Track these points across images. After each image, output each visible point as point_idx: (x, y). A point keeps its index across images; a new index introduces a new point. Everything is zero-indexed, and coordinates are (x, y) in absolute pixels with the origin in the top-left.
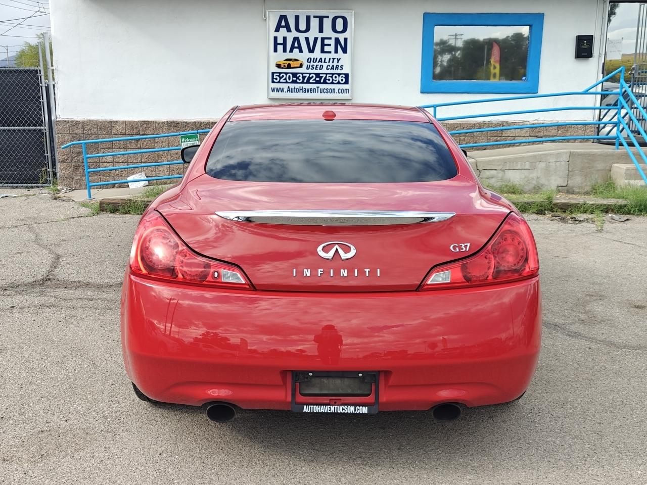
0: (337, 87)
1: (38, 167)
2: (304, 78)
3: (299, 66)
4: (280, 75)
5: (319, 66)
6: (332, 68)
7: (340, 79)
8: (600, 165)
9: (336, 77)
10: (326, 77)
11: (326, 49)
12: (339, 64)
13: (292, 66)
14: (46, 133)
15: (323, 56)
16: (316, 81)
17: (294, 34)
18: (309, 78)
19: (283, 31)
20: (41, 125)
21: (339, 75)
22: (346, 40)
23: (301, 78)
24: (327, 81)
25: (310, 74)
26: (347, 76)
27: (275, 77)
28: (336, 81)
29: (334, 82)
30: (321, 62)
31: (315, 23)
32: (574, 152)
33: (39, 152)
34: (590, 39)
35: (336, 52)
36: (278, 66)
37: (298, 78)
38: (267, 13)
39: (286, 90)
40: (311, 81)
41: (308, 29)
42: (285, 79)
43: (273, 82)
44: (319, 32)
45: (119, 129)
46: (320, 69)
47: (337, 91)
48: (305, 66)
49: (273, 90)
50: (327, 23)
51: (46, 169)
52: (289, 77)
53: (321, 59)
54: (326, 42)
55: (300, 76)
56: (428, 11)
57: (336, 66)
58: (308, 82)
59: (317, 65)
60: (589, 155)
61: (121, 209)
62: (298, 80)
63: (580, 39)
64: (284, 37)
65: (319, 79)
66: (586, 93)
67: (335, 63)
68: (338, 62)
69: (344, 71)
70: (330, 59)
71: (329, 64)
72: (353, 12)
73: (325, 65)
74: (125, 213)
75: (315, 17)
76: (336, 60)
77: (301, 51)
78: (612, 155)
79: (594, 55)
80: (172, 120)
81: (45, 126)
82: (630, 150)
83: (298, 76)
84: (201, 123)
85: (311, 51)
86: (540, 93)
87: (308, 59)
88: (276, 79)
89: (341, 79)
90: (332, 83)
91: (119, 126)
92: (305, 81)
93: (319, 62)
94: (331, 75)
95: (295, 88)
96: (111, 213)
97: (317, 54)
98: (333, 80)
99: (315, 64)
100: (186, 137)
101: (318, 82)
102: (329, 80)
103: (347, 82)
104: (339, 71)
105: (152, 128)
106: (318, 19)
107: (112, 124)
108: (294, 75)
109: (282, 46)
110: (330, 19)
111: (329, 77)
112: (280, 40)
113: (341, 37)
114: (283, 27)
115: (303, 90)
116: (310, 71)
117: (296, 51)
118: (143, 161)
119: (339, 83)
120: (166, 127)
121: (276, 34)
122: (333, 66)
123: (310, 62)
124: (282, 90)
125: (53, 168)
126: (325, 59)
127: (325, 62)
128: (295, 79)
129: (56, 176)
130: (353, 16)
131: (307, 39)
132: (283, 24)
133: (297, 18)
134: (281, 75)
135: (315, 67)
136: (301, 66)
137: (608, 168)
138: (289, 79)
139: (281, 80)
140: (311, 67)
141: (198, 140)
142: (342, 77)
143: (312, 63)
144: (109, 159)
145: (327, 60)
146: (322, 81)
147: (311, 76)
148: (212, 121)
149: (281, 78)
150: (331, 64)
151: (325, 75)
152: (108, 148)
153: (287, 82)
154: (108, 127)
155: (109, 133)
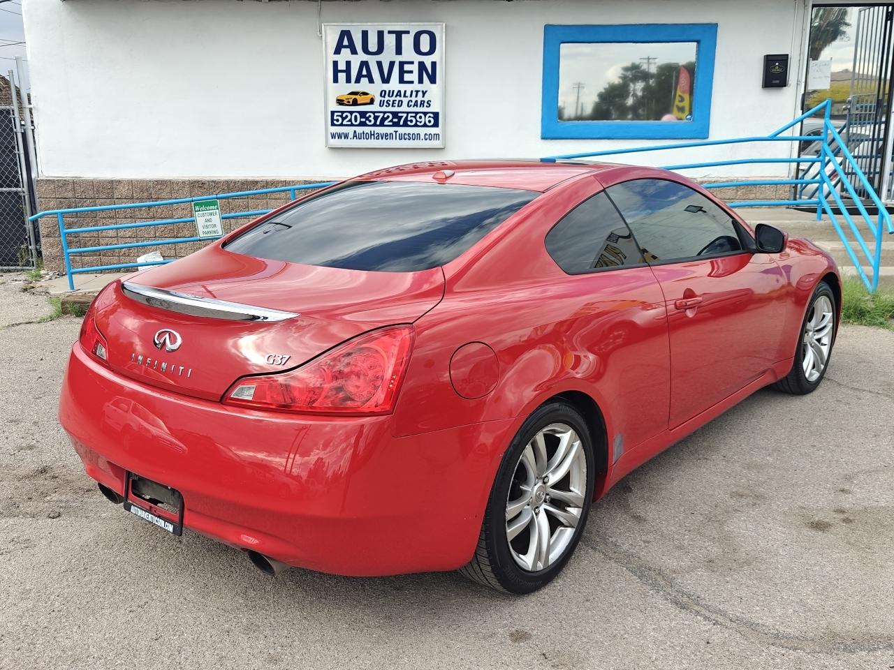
0: (422, 131)
1: (16, 243)
2: (376, 118)
3: (369, 101)
4: (342, 115)
5: (397, 102)
6: (416, 105)
7: (427, 120)
9: (420, 117)
10: (407, 117)
11: (407, 77)
12: (426, 99)
13: (359, 102)
14: (24, 196)
15: (403, 87)
16: (394, 123)
17: (362, 56)
18: (384, 119)
19: (346, 52)
20: (17, 186)
21: (425, 114)
22: (434, 64)
23: (371, 118)
24: (409, 123)
25: (385, 113)
26: (436, 115)
27: (335, 118)
28: (421, 122)
29: (418, 123)
30: (400, 96)
31: (390, 41)
33: (16, 222)
34: (783, 60)
35: (421, 81)
36: (340, 102)
37: (367, 119)
38: (323, 27)
39: (351, 135)
40: (386, 123)
41: (380, 50)
42: (350, 120)
43: (333, 124)
44: (397, 54)
45: (124, 191)
46: (398, 106)
47: (422, 137)
48: (377, 102)
49: (333, 136)
50: (408, 41)
51: (27, 247)
52: (356, 117)
53: (399, 91)
54: (407, 67)
55: (370, 116)
56: (551, 23)
57: (421, 101)
58: (382, 124)
59: (394, 101)
62: (367, 122)
63: (770, 61)
65: (397, 119)
66: (773, 138)
67: (420, 98)
68: (423, 96)
69: (431, 109)
70: (412, 92)
71: (410, 99)
72: (444, 25)
73: (405, 101)
75: (390, 32)
76: (420, 94)
77: (371, 81)
78: (812, 228)
79: (790, 82)
80: (196, 179)
81: (23, 187)
82: (834, 220)
83: (367, 115)
84: (235, 182)
85: (386, 80)
86: (711, 139)
87: (382, 92)
88: (338, 120)
89: (429, 119)
90: (416, 125)
91: (124, 187)
92: (378, 123)
93: (396, 96)
94: (414, 115)
95: (364, 133)
97: (394, 85)
98: (417, 121)
99: (392, 99)
100: (201, 205)
101: (396, 124)
102: (411, 121)
103: (436, 125)
104: (425, 109)
105: (168, 190)
106: (394, 35)
107: (112, 185)
108: (363, 114)
109: (345, 74)
110: (412, 36)
111: (411, 117)
112: (342, 66)
113: (428, 61)
114: (346, 47)
115: (376, 136)
116: (384, 109)
117: (364, 80)
118: (157, 234)
119: (425, 125)
120: (187, 189)
121: (336, 57)
122: (416, 101)
123: (384, 97)
124: (346, 136)
125: (36, 244)
126: (405, 92)
127: (405, 96)
128: (364, 120)
129: (41, 256)
130: (444, 30)
131: (379, 64)
132: (346, 42)
133: (365, 34)
134: (344, 115)
135: (391, 103)
136: (372, 102)
138: (356, 121)
139: (345, 122)
140: (385, 104)
141: (218, 209)
142: (430, 117)
143: (387, 98)
144: (111, 233)
145: (408, 94)
146: (401, 123)
147: (386, 116)
148: (250, 179)
149: (343, 119)
150: (414, 99)
151: (405, 115)
152: (110, 218)
153: (352, 125)
154: (108, 188)
155: (111, 198)
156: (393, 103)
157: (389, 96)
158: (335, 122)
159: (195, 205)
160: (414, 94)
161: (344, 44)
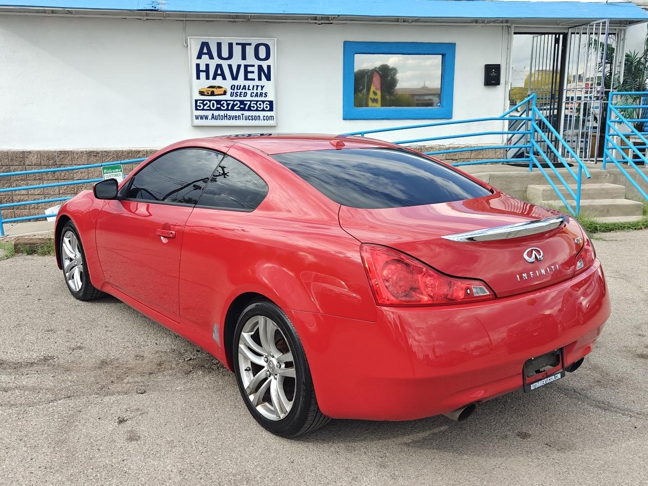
0: (262, 114)
2: (228, 105)
3: (222, 93)
4: (203, 102)
5: (243, 94)
6: (257, 95)
7: (265, 106)
8: (517, 187)
9: (260, 104)
10: (250, 104)
11: (250, 76)
12: (264, 91)
13: (215, 93)
15: (247, 83)
16: (241, 108)
17: (217, 61)
18: (233, 106)
19: (205, 58)
21: (263, 102)
22: (269, 67)
23: (225, 105)
24: (252, 108)
25: (234, 101)
26: (271, 103)
27: (198, 104)
28: (260, 108)
29: (259, 109)
30: (245, 89)
31: (237, 50)
32: (493, 174)
34: (497, 67)
35: (260, 79)
36: (202, 93)
37: (222, 105)
38: (188, 40)
39: (210, 117)
40: (235, 108)
41: (230, 56)
42: (209, 106)
43: (197, 109)
44: (242, 59)
45: (34, 159)
46: (244, 96)
47: (262, 118)
48: (228, 94)
49: (197, 118)
50: (250, 51)
52: (213, 104)
53: (245, 86)
54: (250, 69)
55: (224, 103)
56: (348, 40)
57: (261, 93)
58: (232, 109)
59: (241, 93)
60: (507, 177)
61: (40, 251)
62: (222, 108)
63: (488, 68)
64: (206, 64)
65: (243, 106)
66: (502, 118)
67: (259, 91)
68: (262, 90)
69: (268, 99)
70: (254, 86)
71: (253, 91)
72: (276, 40)
73: (249, 92)
74: (44, 254)
75: (237, 44)
76: (260, 88)
77: (224, 78)
78: (527, 177)
79: (501, 82)
80: (91, 150)
82: (545, 171)
83: (222, 103)
84: (122, 152)
85: (235, 78)
86: (454, 120)
87: (232, 86)
88: (200, 106)
90: (257, 110)
91: (33, 157)
92: (230, 108)
93: (242, 89)
94: (255, 102)
95: (219, 115)
96: (29, 254)
97: (241, 81)
98: (257, 107)
99: (239, 91)
100: (108, 169)
101: (242, 109)
102: (254, 107)
103: (271, 109)
104: (263, 99)
105: (70, 158)
106: (240, 46)
107: (24, 155)
108: (218, 102)
109: (205, 73)
110: (253, 46)
111: (253, 104)
112: (203, 68)
113: (264, 64)
114: (205, 54)
115: (228, 117)
116: (234, 98)
117: (219, 78)
118: (61, 192)
119: (263, 110)
120: (85, 157)
121: (198, 61)
122: (257, 93)
123: (234, 90)
124: (206, 118)
126: (249, 86)
127: (248, 89)
128: (219, 106)
130: (276, 43)
131: (230, 66)
132: (205, 51)
133: (219, 45)
134: (205, 103)
135: (239, 94)
136: (225, 93)
137: (524, 189)
138: (213, 107)
139: (205, 108)
140: (235, 95)
141: (121, 171)
143: (236, 90)
144: (23, 192)
145: (251, 88)
146: (246, 108)
147: (235, 103)
148: (134, 149)
149: (204, 105)
150: (255, 91)
151: (249, 103)
152: (22, 180)
153: (211, 110)
154: (20, 158)
155: (23, 164)
156: (240, 94)
157: (237, 89)
158: (198, 108)
159: (103, 169)
160: (255, 87)
161: (204, 52)
